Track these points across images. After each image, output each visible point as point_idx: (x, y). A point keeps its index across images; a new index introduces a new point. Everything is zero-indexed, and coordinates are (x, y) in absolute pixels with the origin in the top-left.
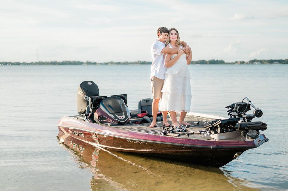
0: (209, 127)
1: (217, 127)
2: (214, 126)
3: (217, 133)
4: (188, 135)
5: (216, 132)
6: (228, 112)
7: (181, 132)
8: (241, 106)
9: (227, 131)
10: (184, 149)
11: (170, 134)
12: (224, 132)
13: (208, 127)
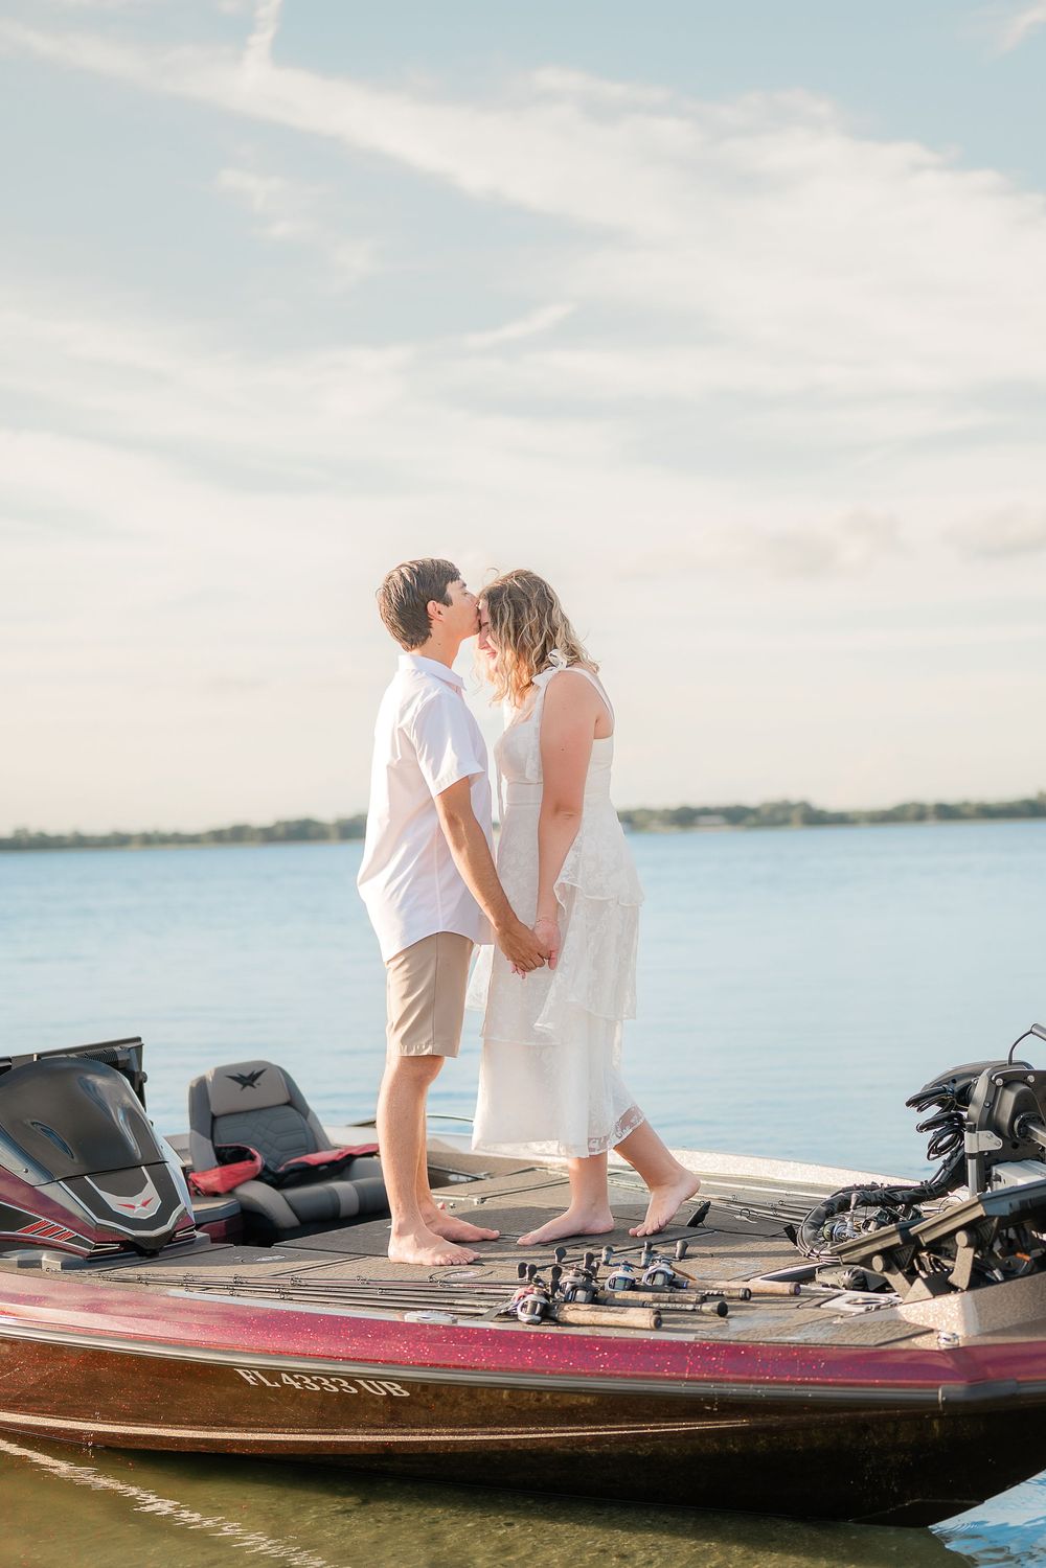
0: (878, 1246)
1: (942, 1247)
2: (925, 1239)
3: (953, 1288)
4: (722, 1311)
5: (941, 1285)
6: (929, 1135)
7: (645, 1289)
8: (1028, 1084)
9: (1009, 1275)
10: (710, 1416)
11: (579, 1314)
12: (992, 1282)
13: (865, 1251)
